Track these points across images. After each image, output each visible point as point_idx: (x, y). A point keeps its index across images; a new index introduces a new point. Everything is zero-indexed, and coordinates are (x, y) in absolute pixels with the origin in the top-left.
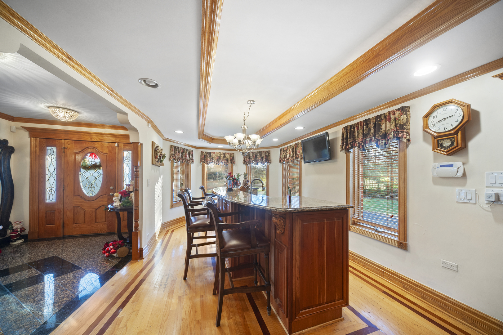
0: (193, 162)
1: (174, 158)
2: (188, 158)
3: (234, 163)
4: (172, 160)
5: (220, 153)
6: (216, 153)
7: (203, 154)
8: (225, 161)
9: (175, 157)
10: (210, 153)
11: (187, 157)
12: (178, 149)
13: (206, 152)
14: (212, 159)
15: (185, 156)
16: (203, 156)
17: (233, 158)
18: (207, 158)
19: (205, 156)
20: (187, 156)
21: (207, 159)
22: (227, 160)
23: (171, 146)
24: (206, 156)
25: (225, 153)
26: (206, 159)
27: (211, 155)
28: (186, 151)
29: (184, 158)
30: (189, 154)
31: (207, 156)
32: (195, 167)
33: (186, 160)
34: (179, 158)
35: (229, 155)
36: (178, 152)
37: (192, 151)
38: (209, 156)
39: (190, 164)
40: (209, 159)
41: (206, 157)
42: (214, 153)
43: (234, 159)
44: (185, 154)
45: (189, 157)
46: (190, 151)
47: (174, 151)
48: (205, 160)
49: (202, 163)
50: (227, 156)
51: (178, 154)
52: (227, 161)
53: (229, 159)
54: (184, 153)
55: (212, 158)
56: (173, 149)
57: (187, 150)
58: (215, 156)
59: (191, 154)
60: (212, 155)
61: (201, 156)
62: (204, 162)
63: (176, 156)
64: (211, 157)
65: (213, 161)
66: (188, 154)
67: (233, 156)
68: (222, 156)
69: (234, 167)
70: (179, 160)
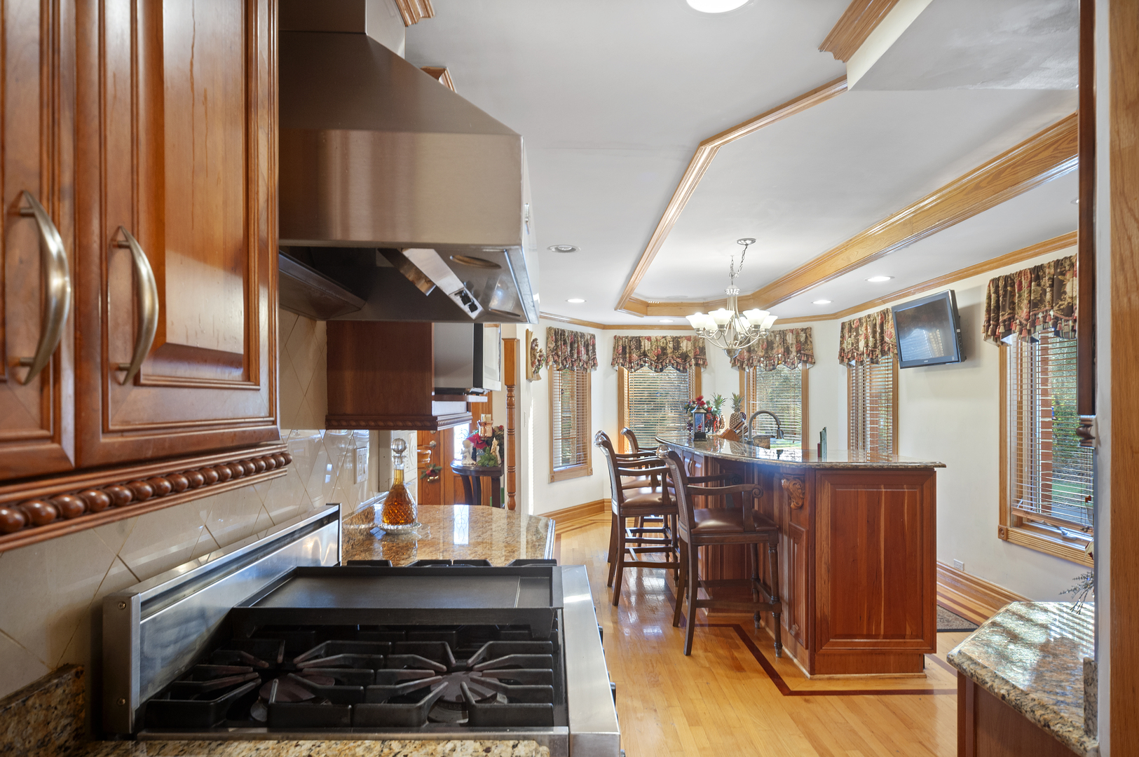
0: (595, 365)
1: (556, 358)
2: (584, 357)
3: (705, 364)
4: (551, 363)
5: (664, 337)
6: (653, 339)
7: (620, 343)
8: (679, 360)
9: (558, 356)
10: (638, 340)
11: (583, 353)
12: (564, 335)
13: (627, 337)
14: (645, 355)
15: (578, 353)
16: (620, 348)
17: (703, 350)
18: (630, 353)
19: (624, 348)
20: (583, 350)
21: (630, 357)
22: (685, 357)
23: (549, 329)
24: (628, 348)
25: (679, 338)
26: (628, 355)
27: (640, 346)
28: (579, 339)
29: (575, 356)
30: (587, 346)
31: (630, 347)
32: (602, 380)
33: (580, 361)
34: (565, 358)
35: (689, 343)
36: (564, 344)
37: (593, 337)
38: (636, 348)
39: (588, 371)
40: (635, 356)
41: (628, 351)
42: (649, 339)
43: (705, 353)
44: (578, 346)
45: (588, 354)
46: (589, 338)
47: (556, 341)
48: (624, 358)
49: (617, 368)
50: (685, 346)
51: (563, 347)
52: (685, 361)
53: (691, 355)
54: (576, 346)
55: (645, 351)
56: (552, 337)
57: (582, 335)
58: (652, 346)
59: (590, 345)
60: (643, 344)
61: (614, 348)
62: (623, 365)
63: (560, 353)
64: (642, 350)
65: (645, 362)
66: (584, 346)
67: (701, 345)
68: (671, 345)
69: (706, 377)
70: (567, 362)
